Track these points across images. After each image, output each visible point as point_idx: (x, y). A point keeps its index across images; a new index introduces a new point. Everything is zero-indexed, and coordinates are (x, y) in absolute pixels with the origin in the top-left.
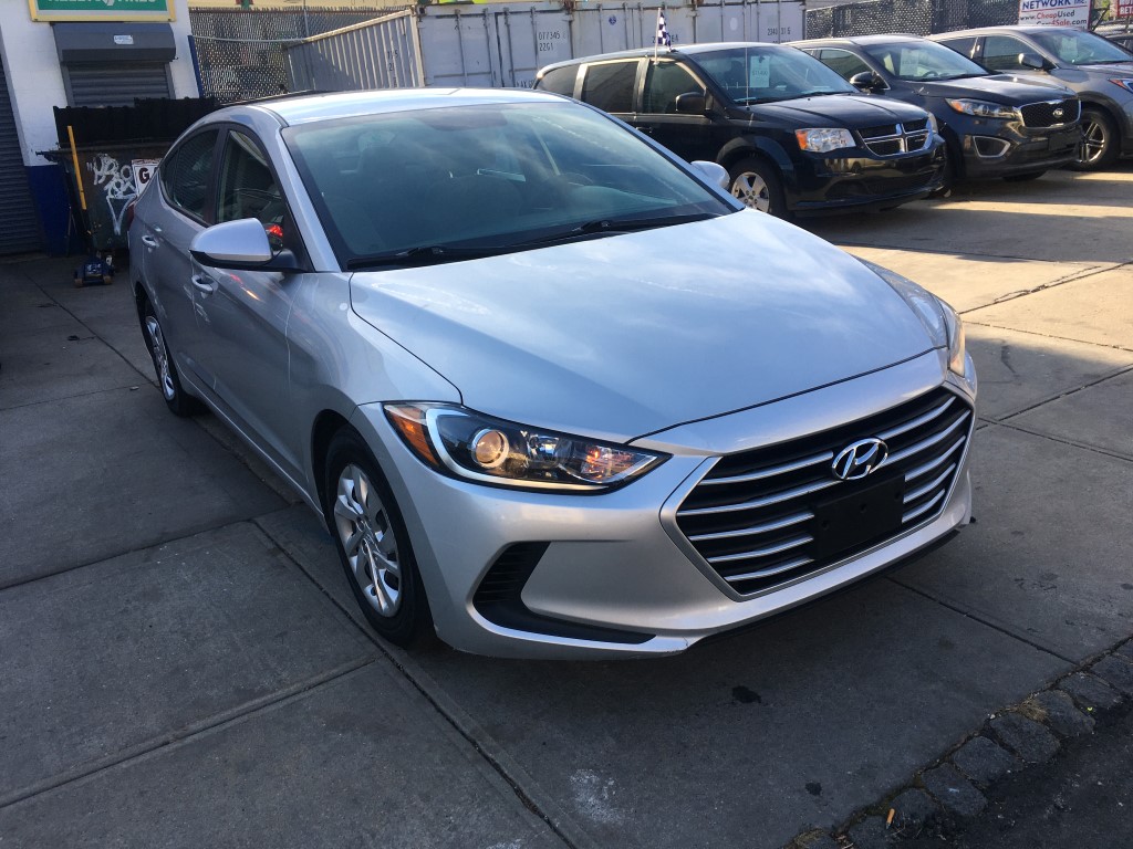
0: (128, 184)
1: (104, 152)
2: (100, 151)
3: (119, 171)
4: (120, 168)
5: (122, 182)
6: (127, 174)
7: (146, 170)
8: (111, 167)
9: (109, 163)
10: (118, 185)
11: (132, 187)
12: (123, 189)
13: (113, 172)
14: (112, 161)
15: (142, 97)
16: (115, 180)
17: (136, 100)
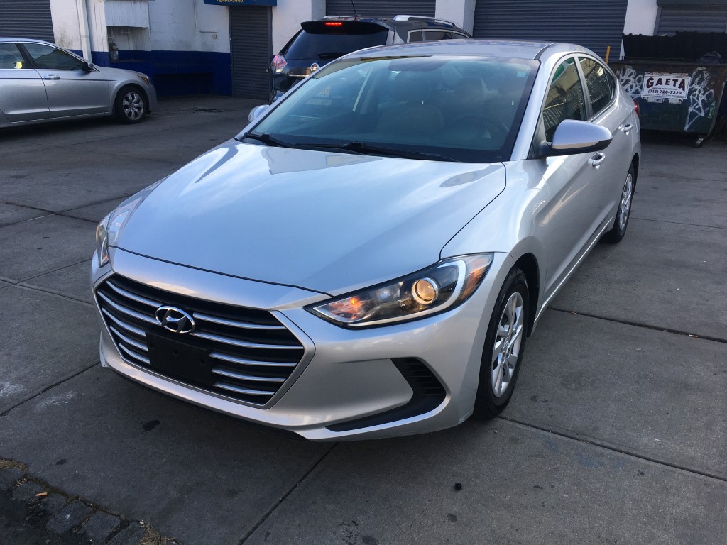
0: (638, 87)
1: (629, 64)
2: (626, 64)
3: (635, 78)
4: (637, 75)
5: (634, 85)
6: (639, 80)
7: (652, 79)
8: (630, 75)
9: (630, 72)
10: (631, 87)
11: (640, 89)
12: (634, 90)
13: (631, 78)
14: (633, 71)
15: (682, 29)
16: (630, 83)
17: (677, 32)
